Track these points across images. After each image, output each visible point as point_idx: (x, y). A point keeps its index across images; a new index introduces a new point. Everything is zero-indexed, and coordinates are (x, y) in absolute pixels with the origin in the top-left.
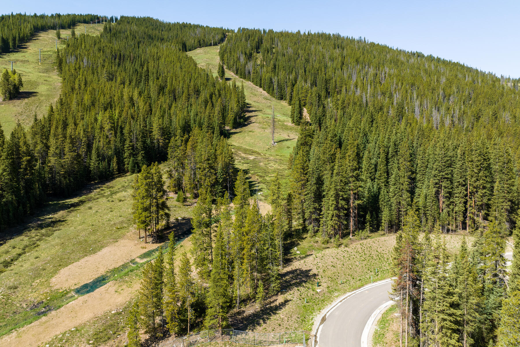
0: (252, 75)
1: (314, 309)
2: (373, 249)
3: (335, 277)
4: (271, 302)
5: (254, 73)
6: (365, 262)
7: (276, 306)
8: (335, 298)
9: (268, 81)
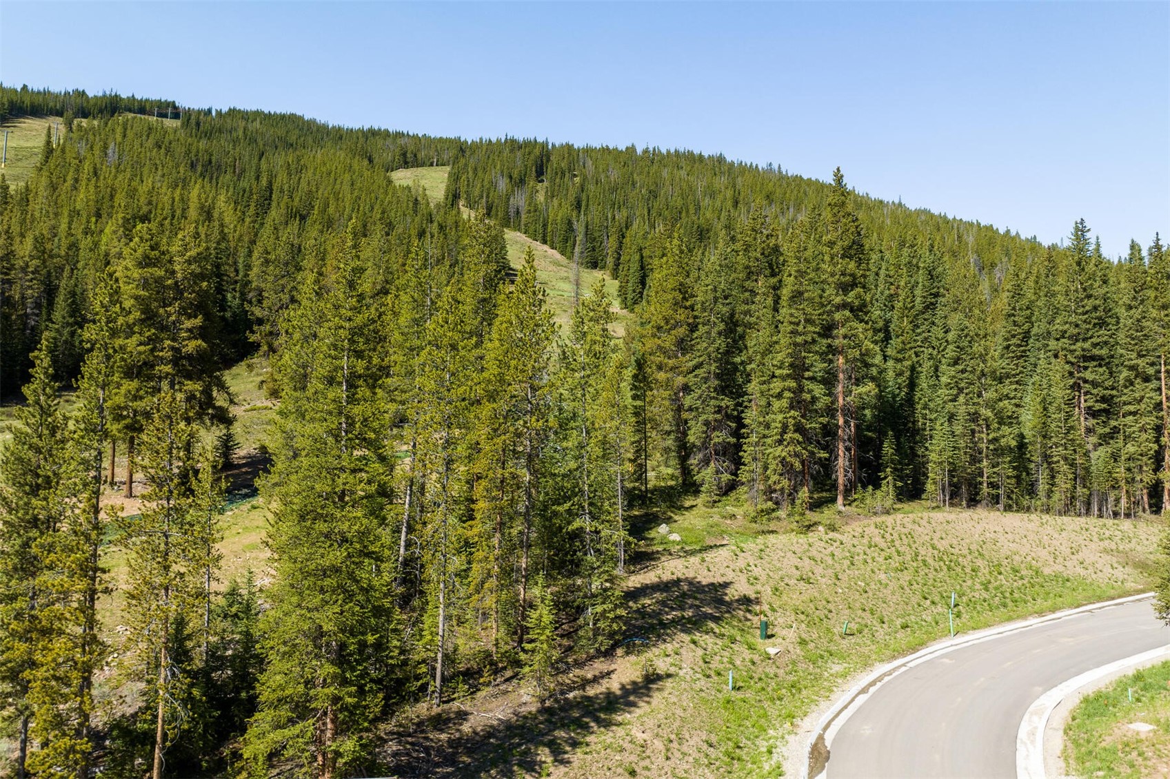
0: (523, 216)
1: (765, 716)
2: (919, 541)
3: (821, 614)
4: (585, 683)
5: (529, 212)
6: (906, 576)
7: (609, 695)
8: (840, 681)
9: (562, 227)
